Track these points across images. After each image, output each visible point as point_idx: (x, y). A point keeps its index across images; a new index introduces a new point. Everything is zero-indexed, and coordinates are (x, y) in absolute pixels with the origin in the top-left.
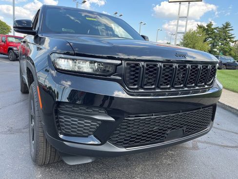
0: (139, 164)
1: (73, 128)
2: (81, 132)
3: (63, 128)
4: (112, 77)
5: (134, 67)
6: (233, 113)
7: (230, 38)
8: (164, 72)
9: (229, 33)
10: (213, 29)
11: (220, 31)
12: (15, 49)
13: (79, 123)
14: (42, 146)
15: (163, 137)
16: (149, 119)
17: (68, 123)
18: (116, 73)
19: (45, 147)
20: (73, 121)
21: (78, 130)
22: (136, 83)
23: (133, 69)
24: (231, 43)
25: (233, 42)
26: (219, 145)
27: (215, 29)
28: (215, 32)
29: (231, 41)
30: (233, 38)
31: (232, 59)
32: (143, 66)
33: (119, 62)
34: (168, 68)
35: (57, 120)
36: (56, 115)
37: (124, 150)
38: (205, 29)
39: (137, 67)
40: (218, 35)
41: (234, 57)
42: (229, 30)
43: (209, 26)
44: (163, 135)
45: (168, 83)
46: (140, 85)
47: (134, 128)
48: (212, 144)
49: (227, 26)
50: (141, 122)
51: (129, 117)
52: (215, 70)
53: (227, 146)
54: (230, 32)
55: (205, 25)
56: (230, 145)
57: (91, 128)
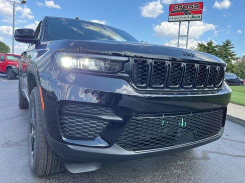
0: (147, 175)
1: (77, 129)
2: (87, 134)
3: (67, 130)
4: (119, 74)
5: (141, 64)
6: (242, 125)
7: (231, 56)
8: (173, 70)
9: (230, 51)
10: (213, 47)
11: (221, 49)
12: (13, 67)
13: (84, 124)
14: (44, 152)
15: (173, 140)
16: (159, 120)
17: (73, 125)
18: (123, 70)
19: (46, 154)
20: (77, 121)
21: (84, 132)
22: (144, 81)
23: (140, 66)
24: (232, 60)
25: (234, 59)
26: (230, 155)
27: (216, 47)
28: (216, 50)
29: (232, 58)
30: (234, 55)
31: (234, 75)
32: (151, 64)
33: (126, 59)
34: (176, 67)
35: (60, 121)
36: (59, 116)
37: (132, 153)
38: (205, 47)
39: (145, 64)
40: (219, 53)
41: (237, 74)
42: (230, 48)
43: (210, 44)
44: (173, 138)
45: (177, 82)
46: (148, 83)
47: (143, 129)
48: (223, 154)
49: (227, 44)
50: (151, 122)
51: (137, 117)
52: (223, 72)
53: (239, 156)
54: (231, 49)
55: (205, 44)
56: (242, 155)
57: (97, 129)
